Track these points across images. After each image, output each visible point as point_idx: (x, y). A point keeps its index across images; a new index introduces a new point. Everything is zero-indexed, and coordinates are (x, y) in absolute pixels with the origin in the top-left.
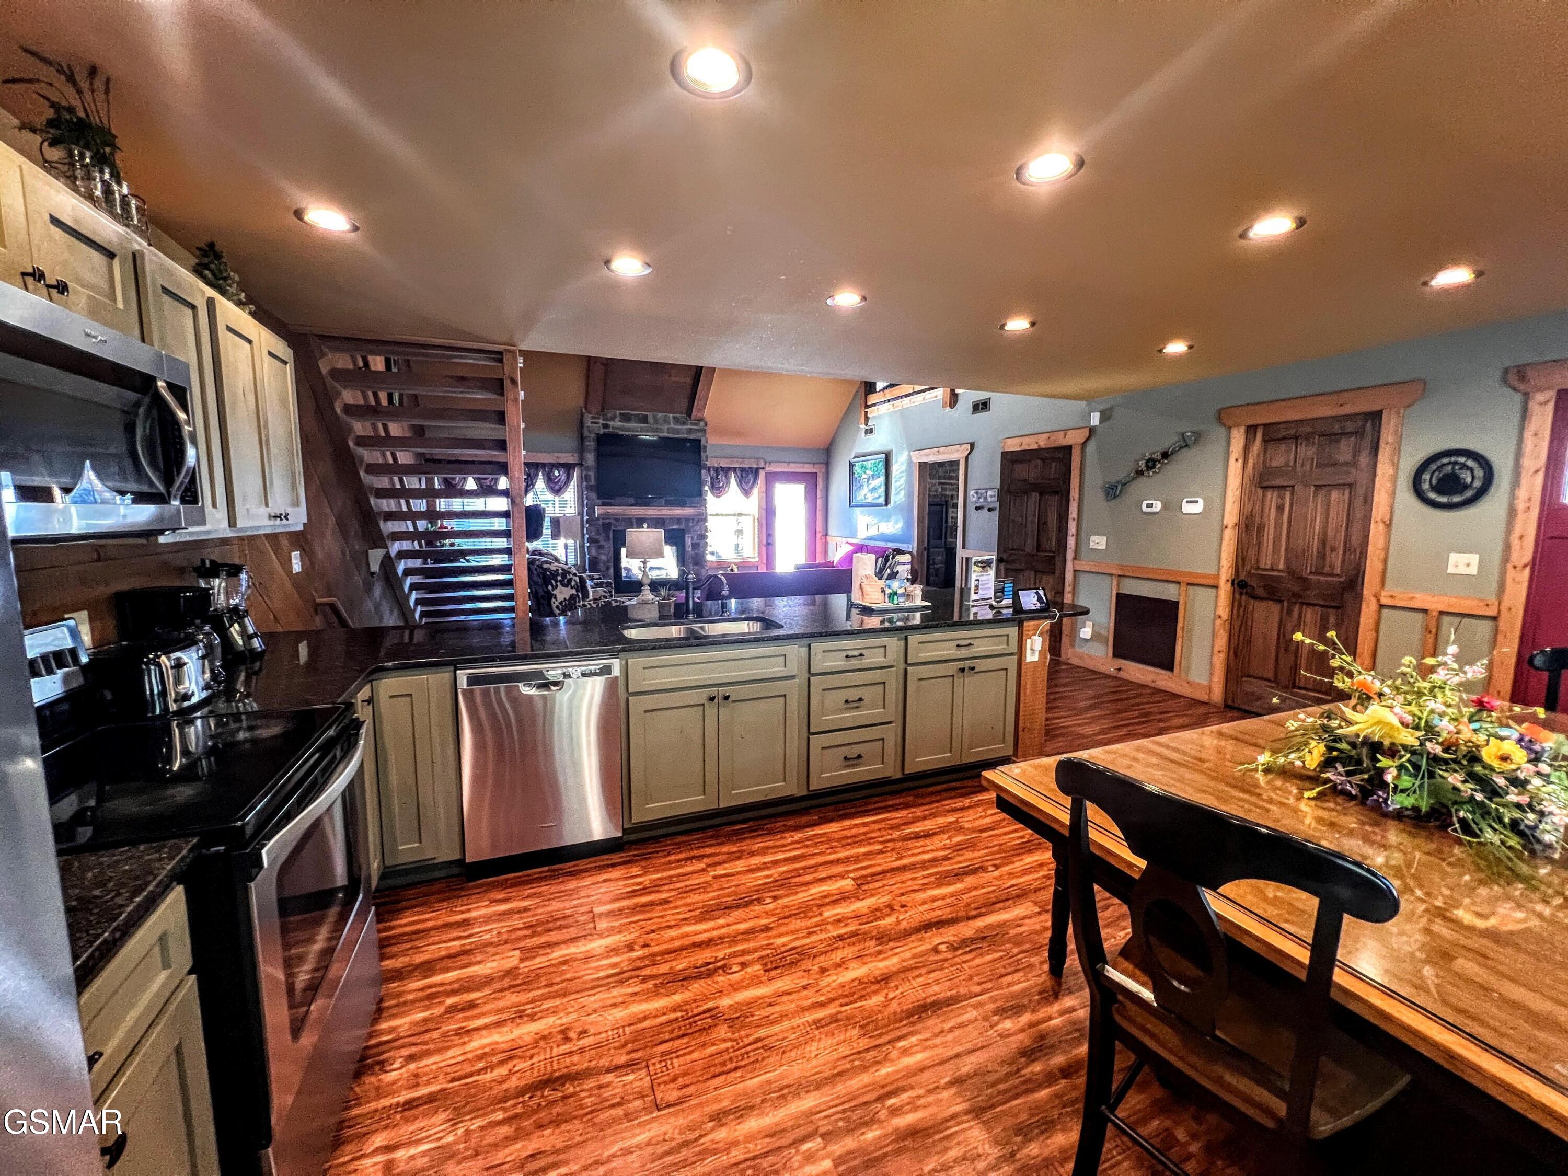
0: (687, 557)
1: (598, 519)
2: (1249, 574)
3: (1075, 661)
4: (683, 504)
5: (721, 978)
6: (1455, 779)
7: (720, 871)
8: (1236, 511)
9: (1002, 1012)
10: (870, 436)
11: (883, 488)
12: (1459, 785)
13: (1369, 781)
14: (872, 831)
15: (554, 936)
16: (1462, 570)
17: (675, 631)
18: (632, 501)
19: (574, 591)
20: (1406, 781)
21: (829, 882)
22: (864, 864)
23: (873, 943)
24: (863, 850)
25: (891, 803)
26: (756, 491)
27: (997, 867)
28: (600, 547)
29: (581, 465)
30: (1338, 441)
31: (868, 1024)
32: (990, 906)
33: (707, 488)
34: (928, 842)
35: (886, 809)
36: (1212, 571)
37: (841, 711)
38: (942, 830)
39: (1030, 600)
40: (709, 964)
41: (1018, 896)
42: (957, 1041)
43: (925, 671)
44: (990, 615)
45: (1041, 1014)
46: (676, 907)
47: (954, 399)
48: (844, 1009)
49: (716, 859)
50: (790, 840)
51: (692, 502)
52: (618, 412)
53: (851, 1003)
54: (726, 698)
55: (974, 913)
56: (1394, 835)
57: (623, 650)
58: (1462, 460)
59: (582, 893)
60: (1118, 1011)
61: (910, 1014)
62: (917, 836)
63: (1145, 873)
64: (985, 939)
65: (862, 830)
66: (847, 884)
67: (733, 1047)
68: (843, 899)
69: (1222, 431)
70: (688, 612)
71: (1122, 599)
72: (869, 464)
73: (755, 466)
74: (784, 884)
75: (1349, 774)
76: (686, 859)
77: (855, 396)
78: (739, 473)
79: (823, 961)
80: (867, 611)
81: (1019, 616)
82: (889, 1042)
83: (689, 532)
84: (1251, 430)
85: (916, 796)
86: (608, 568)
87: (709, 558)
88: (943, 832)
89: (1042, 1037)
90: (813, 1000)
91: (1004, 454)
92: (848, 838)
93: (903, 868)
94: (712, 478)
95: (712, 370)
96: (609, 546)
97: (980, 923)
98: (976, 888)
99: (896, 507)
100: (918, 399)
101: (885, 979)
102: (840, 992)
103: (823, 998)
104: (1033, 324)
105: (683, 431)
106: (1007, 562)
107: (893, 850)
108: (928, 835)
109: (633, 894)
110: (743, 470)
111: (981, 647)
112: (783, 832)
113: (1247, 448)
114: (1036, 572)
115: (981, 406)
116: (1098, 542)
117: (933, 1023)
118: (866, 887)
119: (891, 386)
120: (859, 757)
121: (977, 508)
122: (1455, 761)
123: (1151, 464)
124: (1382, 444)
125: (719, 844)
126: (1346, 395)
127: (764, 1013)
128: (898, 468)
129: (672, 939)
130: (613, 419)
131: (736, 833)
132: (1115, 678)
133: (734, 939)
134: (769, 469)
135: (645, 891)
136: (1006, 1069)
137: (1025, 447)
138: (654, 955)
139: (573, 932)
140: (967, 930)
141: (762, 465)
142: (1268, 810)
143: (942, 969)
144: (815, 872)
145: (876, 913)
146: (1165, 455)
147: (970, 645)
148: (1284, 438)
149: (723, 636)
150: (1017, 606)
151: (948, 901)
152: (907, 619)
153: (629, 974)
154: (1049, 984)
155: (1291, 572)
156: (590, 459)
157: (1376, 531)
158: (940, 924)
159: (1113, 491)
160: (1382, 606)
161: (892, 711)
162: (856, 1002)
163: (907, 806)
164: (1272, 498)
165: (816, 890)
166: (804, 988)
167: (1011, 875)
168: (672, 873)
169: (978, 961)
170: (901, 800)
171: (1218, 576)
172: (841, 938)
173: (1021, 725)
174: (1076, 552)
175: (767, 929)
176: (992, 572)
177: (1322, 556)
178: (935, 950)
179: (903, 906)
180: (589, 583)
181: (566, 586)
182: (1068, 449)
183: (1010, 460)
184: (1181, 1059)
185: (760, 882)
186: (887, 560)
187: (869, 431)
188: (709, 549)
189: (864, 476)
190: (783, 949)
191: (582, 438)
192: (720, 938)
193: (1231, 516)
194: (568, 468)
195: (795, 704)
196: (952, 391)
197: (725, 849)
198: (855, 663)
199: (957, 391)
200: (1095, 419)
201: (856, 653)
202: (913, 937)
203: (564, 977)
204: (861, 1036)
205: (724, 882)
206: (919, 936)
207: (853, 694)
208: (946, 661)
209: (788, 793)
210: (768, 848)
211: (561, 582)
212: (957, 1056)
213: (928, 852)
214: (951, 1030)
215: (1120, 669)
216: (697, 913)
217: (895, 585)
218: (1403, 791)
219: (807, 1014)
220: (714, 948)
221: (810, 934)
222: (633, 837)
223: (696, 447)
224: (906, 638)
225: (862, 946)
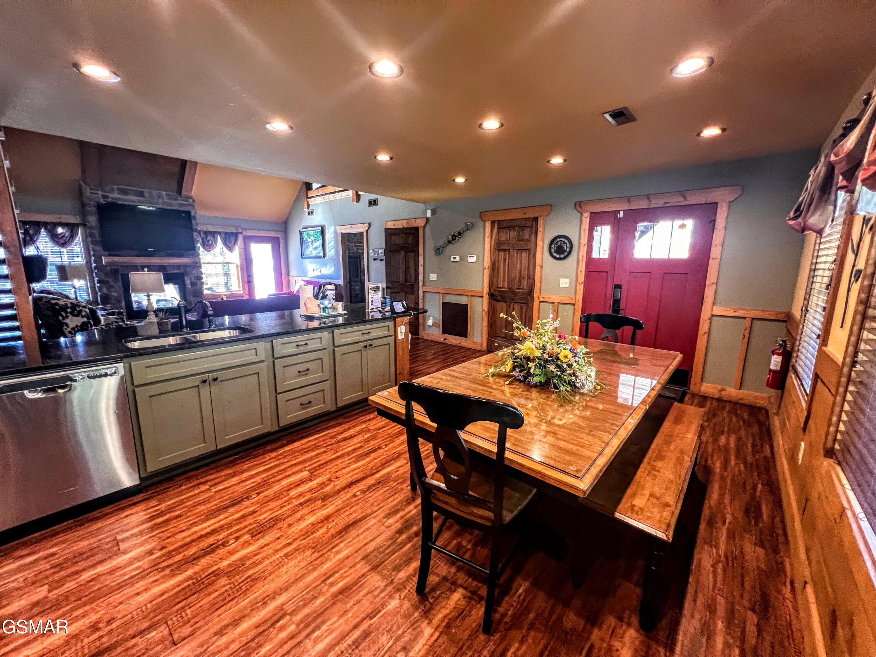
0: (188, 292)
1: (105, 266)
2: (495, 290)
3: (425, 337)
4: (181, 256)
5: (222, 550)
6: (552, 368)
7: (220, 487)
8: (489, 261)
9: (388, 516)
10: (311, 216)
11: (321, 248)
12: (553, 370)
13: (526, 373)
14: (319, 442)
15: (82, 565)
16: (565, 285)
17: (172, 340)
18: (135, 253)
19: (85, 320)
20: (538, 372)
21: (294, 476)
22: (315, 461)
23: (320, 501)
24: (313, 454)
25: (330, 424)
26: (237, 249)
27: (386, 445)
28: (110, 287)
29: (84, 225)
30: (524, 230)
31: (317, 545)
32: (383, 465)
33: (199, 245)
34: (351, 441)
35: (328, 428)
36: (480, 290)
37: (296, 377)
38: (359, 433)
39: (399, 307)
40: (213, 545)
41: (397, 457)
42: (365, 538)
43: (345, 349)
44: (378, 316)
45: (407, 510)
46: (187, 518)
47: (358, 198)
48: (302, 542)
49: (217, 481)
50: (269, 458)
51: (188, 255)
52: (115, 187)
53: (307, 537)
54: (215, 380)
55: (375, 471)
56: (534, 394)
57: (126, 357)
58: (563, 240)
59: (106, 530)
60: (433, 497)
61: (339, 533)
62: (345, 439)
63: (437, 429)
64: (380, 483)
65: (313, 443)
66: (305, 474)
67: (230, 587)
68: (302, 483)
69: (482, 222)
70: (182, 327)
71: (445, 305)
72: (312, 233)
73: (235, 231)
74: (265, 484)
75: (520, 371)
76: (194, 486)
77: (300, 191)
78: (223, 236)
79: (290, 520)
80: (310, 318)
81: (394, 316)
82: (329, 550)
83: (188, 275)
84: (493, 222)
85: (345, 418)
86: (120, 302)
87: (206, 292)
88: (359, 434)
89: (407, 521)
90: (284, 543)
91: (386, 230)
92: (305, 449)
93: (338, 457)
94: (202, 239)
95: (196, 163)
96: (119, 285)
97: (378, 476)
98: (376, 459)
99: (330, 259)
100: (338, 196)
101: (327, 519)
102: (300, 534)
103: (289, 541)
104: (391, 158)
105: (175, 205)
106: (391, 288)
107: (331, 449)
108: (351, 437)
109: (152, 518)
110: (226, 233)
111: (374, 334)
112: (264, 454)
113: (492, 232)
114: (406, 293)
115: (373, 203)
116: (433, 277)
117: (353, 533)
118: (316, 473)
119: (323, 186)
120: (310, 402)
121: (374, 260)
122: (553, 361)
123: (454, 237)
124: (539, 232)
125: (218, 472)
126: (526, 209)
127: (251, 561)
128: (329, 235)
129: (185, 538)
130: (112, 191)
131: (231, 462)
132: (444, 344)
133: (230, 525)
134: (245, 233)
135: (162, 514)
136: (389, 542)
137: (396, 227)
138: (170, 552)
139: (98, 558)
140: (370, 481)
141: (240, 231)
142: (491, 392)
143: (357, 504)
144: (285, 472)
145: (322, 485)
146: (460, 234)
147: (369, 333)
148: (505, 227)
149: (212, 340)
150: (393, 311)
151: (361, 469)
152: (334, 321)
153: (150, 570)
154: (410, 495)
155: (510, 289)
156: (93, 220)
157: (538, 269)
158: (358, 481)
159: (439, 251)
160: (540, 302)
161: (327, 374)
162: (309, 536)
163: (340, 424)
164: (502, 254)
165: (284, 483)
166: (278, 538)
167: (394, 448)
168: (184, 497)
169: (376, 495)
170: (336, 422)
171: (483, 292)
172: (301, 504)
173: (398, 372)
174: (424, 281)
175: (254, 512)
176: (380, 294)
177: (520, 281)
178: (355, 496)
179: (337, 478)
180: (100, 313)
181: (77, 316)
182: (417, 229)
183: (390, 233)
184: (458, 509)
185: (248, 487)
186: (320, 288)
187: (311, 213)
188: (205, 286)
189: (309, 240)
190: (264, 521)
191: (83, 205)
192: (220, 527)
193: (487, 264)
194: (72, 228)
195: (265, 378)
196: (357, 192)
197: (223, 473)
198: (302, 349)
199: (360, 193)
200: (429, 214)
201: (303, 343)
202: (342, 492)
203: (91, 590)
204: (313, 553)
205: (222, 494)
206: (346, 491)
207: (303, 367)
208: (356, 343)
209: (265, 431)
210: (254, 466)
211: (71, 313)
212: (365, 545)
213: (351, 446)
214: (362, 533)
215: (445, 339)
216: (203, 517)
217: (326, 302)
218: (537, 375)
219: (279, 552)
220: (216, 534)
221: (281, 508)
222: (149, 482)
223: (188, 217)
224: (333, 332)
225: (313, 505)
